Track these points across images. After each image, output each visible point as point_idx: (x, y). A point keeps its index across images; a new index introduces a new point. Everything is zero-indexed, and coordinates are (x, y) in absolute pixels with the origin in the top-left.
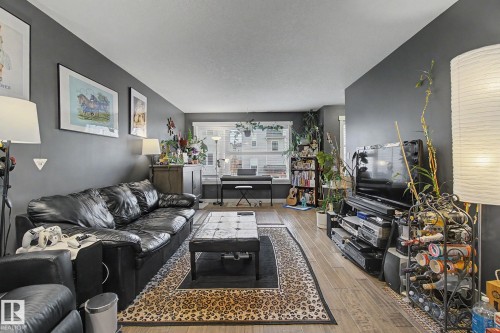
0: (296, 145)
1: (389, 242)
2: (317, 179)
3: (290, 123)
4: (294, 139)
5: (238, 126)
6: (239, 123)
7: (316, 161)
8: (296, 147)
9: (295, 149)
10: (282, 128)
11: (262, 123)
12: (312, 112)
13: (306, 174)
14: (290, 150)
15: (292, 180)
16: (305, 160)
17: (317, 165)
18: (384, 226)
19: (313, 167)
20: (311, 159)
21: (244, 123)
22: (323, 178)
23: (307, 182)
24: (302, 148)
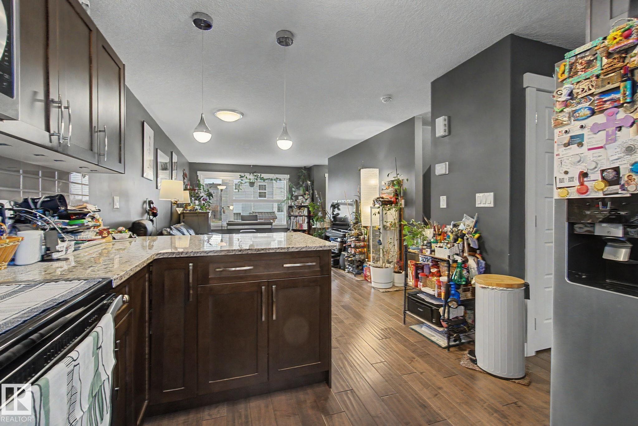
0: (292, 195)
1: (343, 250)
2: (309, 223)
3: (288, 176)
4: (290, 191)
5: (241, 177)
6: (242, 174)
7: (308, 208)
8: (292, 197)
9: (291, 199)
10: (280, 180)
11: (263, 175)
12: (305, 168)
13: (300, 219)
14: (288, 199)
15: (289, 224)
16: (300, 207)
17: (309, 212)
18: (341, 242)
19: (306, 213)
20: (304, 207)
21: (247, 175)
22: (313, 221)
23: (301, 226)
24: (297, 198)
